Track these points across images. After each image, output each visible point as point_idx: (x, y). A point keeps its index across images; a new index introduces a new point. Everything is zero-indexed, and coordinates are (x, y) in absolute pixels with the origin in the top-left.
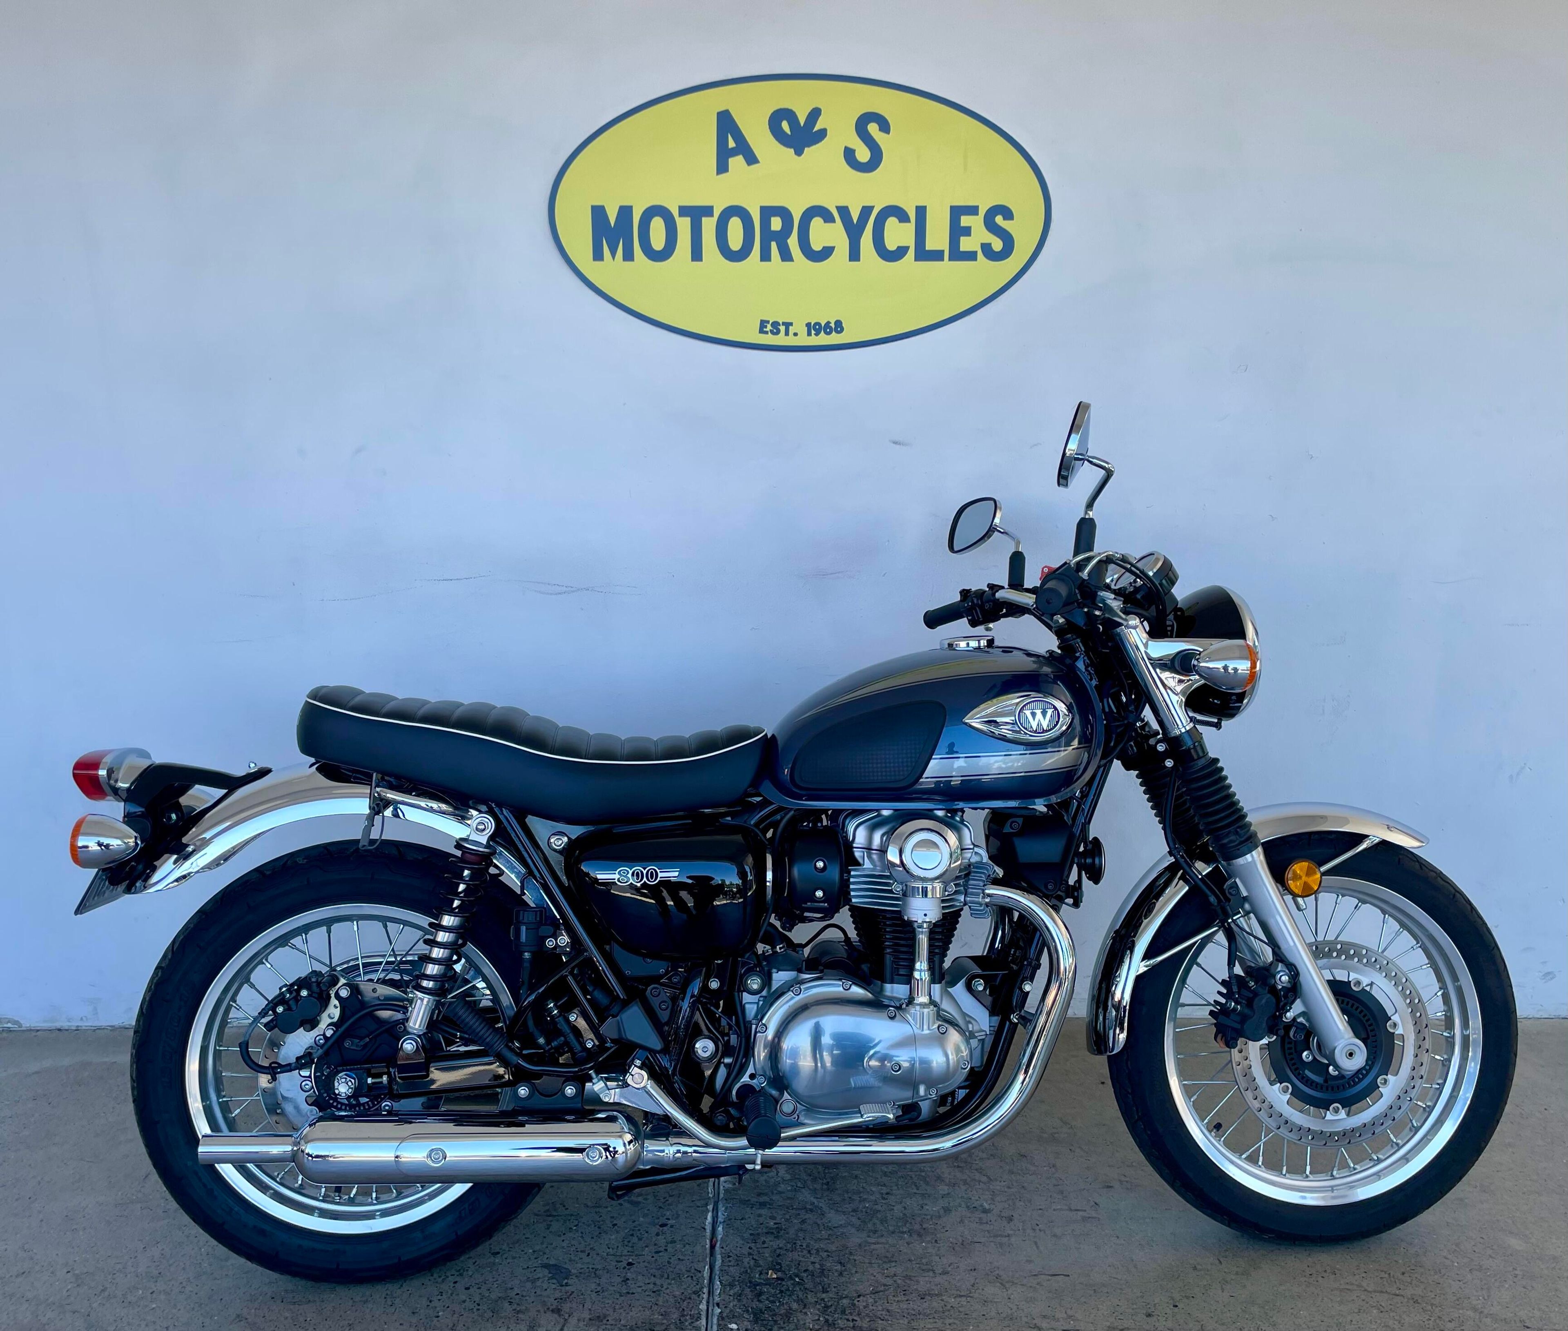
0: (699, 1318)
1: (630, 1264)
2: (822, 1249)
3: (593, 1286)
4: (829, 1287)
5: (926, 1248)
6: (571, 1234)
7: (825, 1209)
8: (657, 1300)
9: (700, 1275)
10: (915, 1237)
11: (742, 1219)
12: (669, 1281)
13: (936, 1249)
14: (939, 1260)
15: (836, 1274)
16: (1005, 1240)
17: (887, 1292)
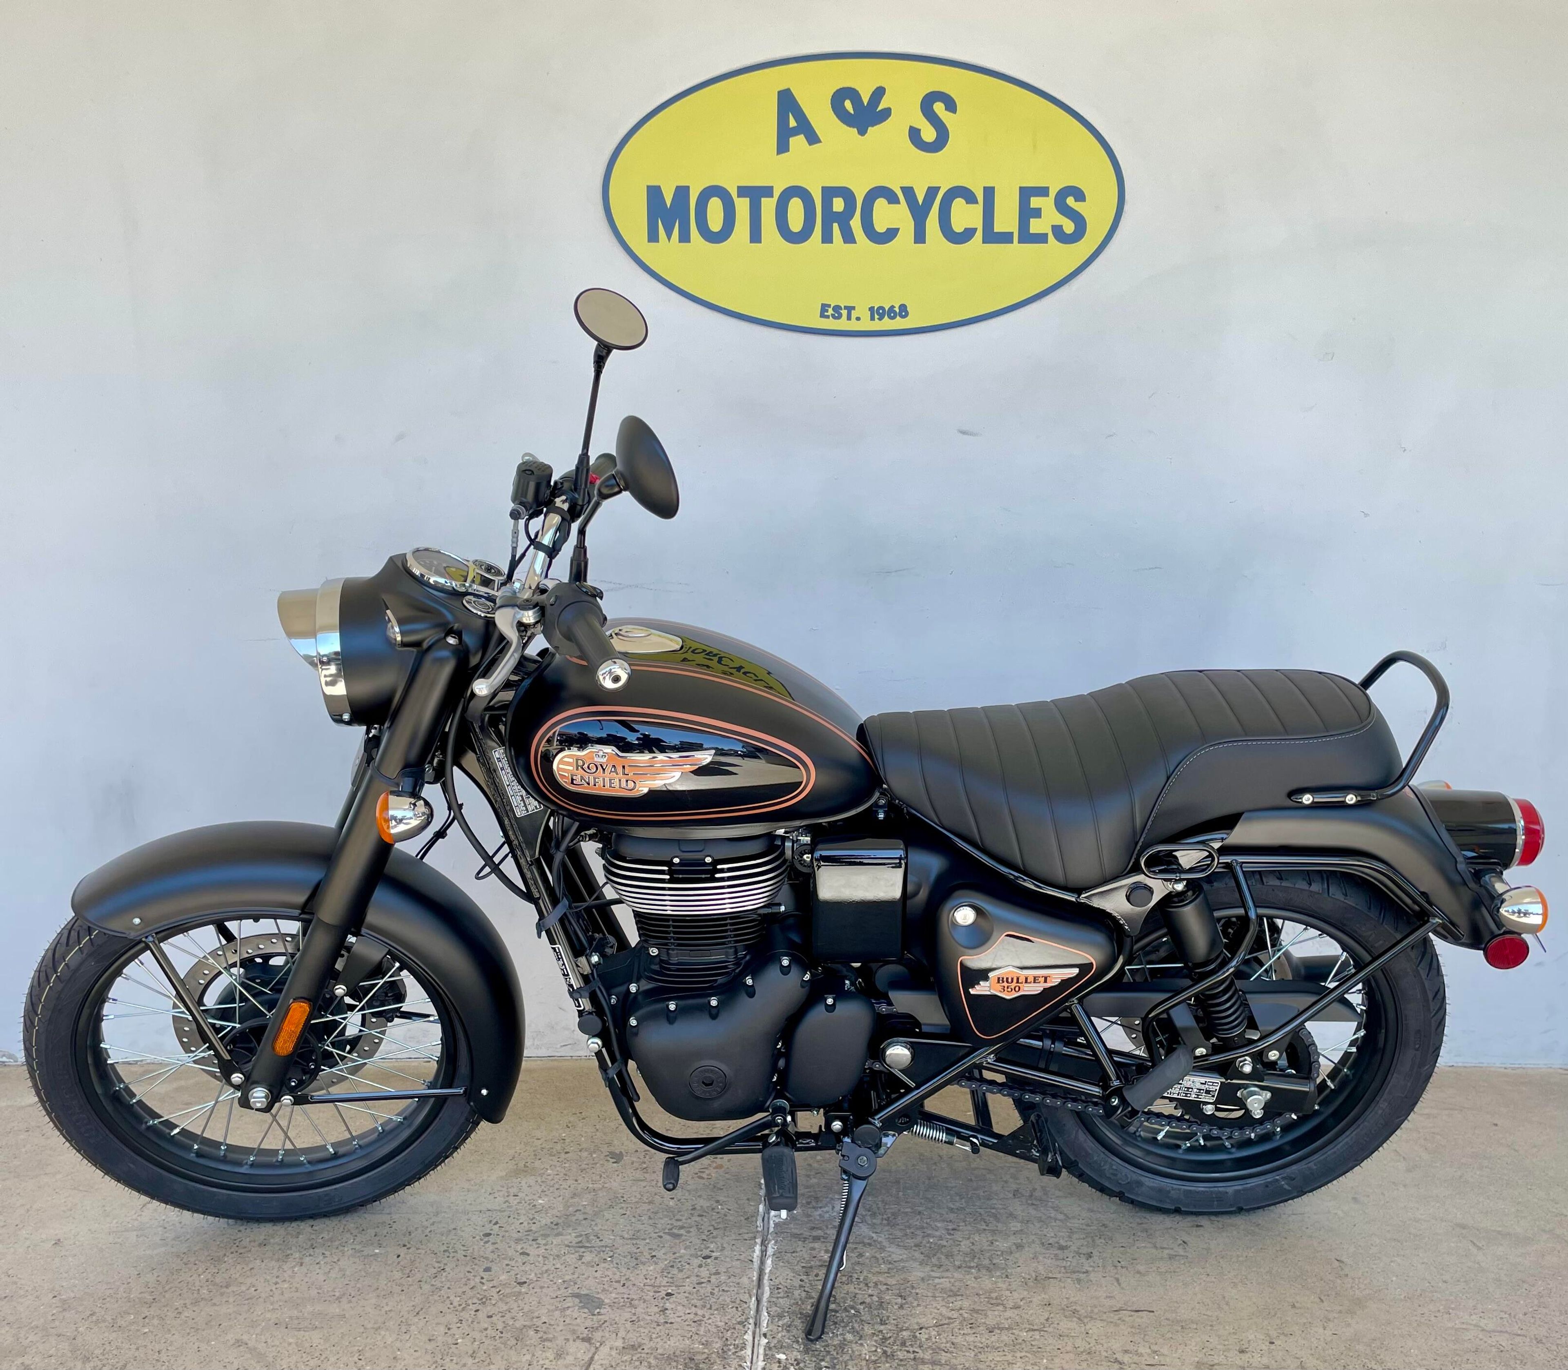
0: (744, 1348)
1: (669, 1294)
2: (881, 1282)
3: (628, 1316)
4: (888, 1319)
5: (996, 1283)
6: (606, 1265)
7: (885, 1243)
8: (698, 1330)
9: (746, 1306)
10: (984, 1272)
11: (794, 1252)
12: (712, 1311)
13: (1007, 1284)
14: (1010, 1295)
15: (896, 1307)
16: (1082, 1276)
17: (951, 1326)
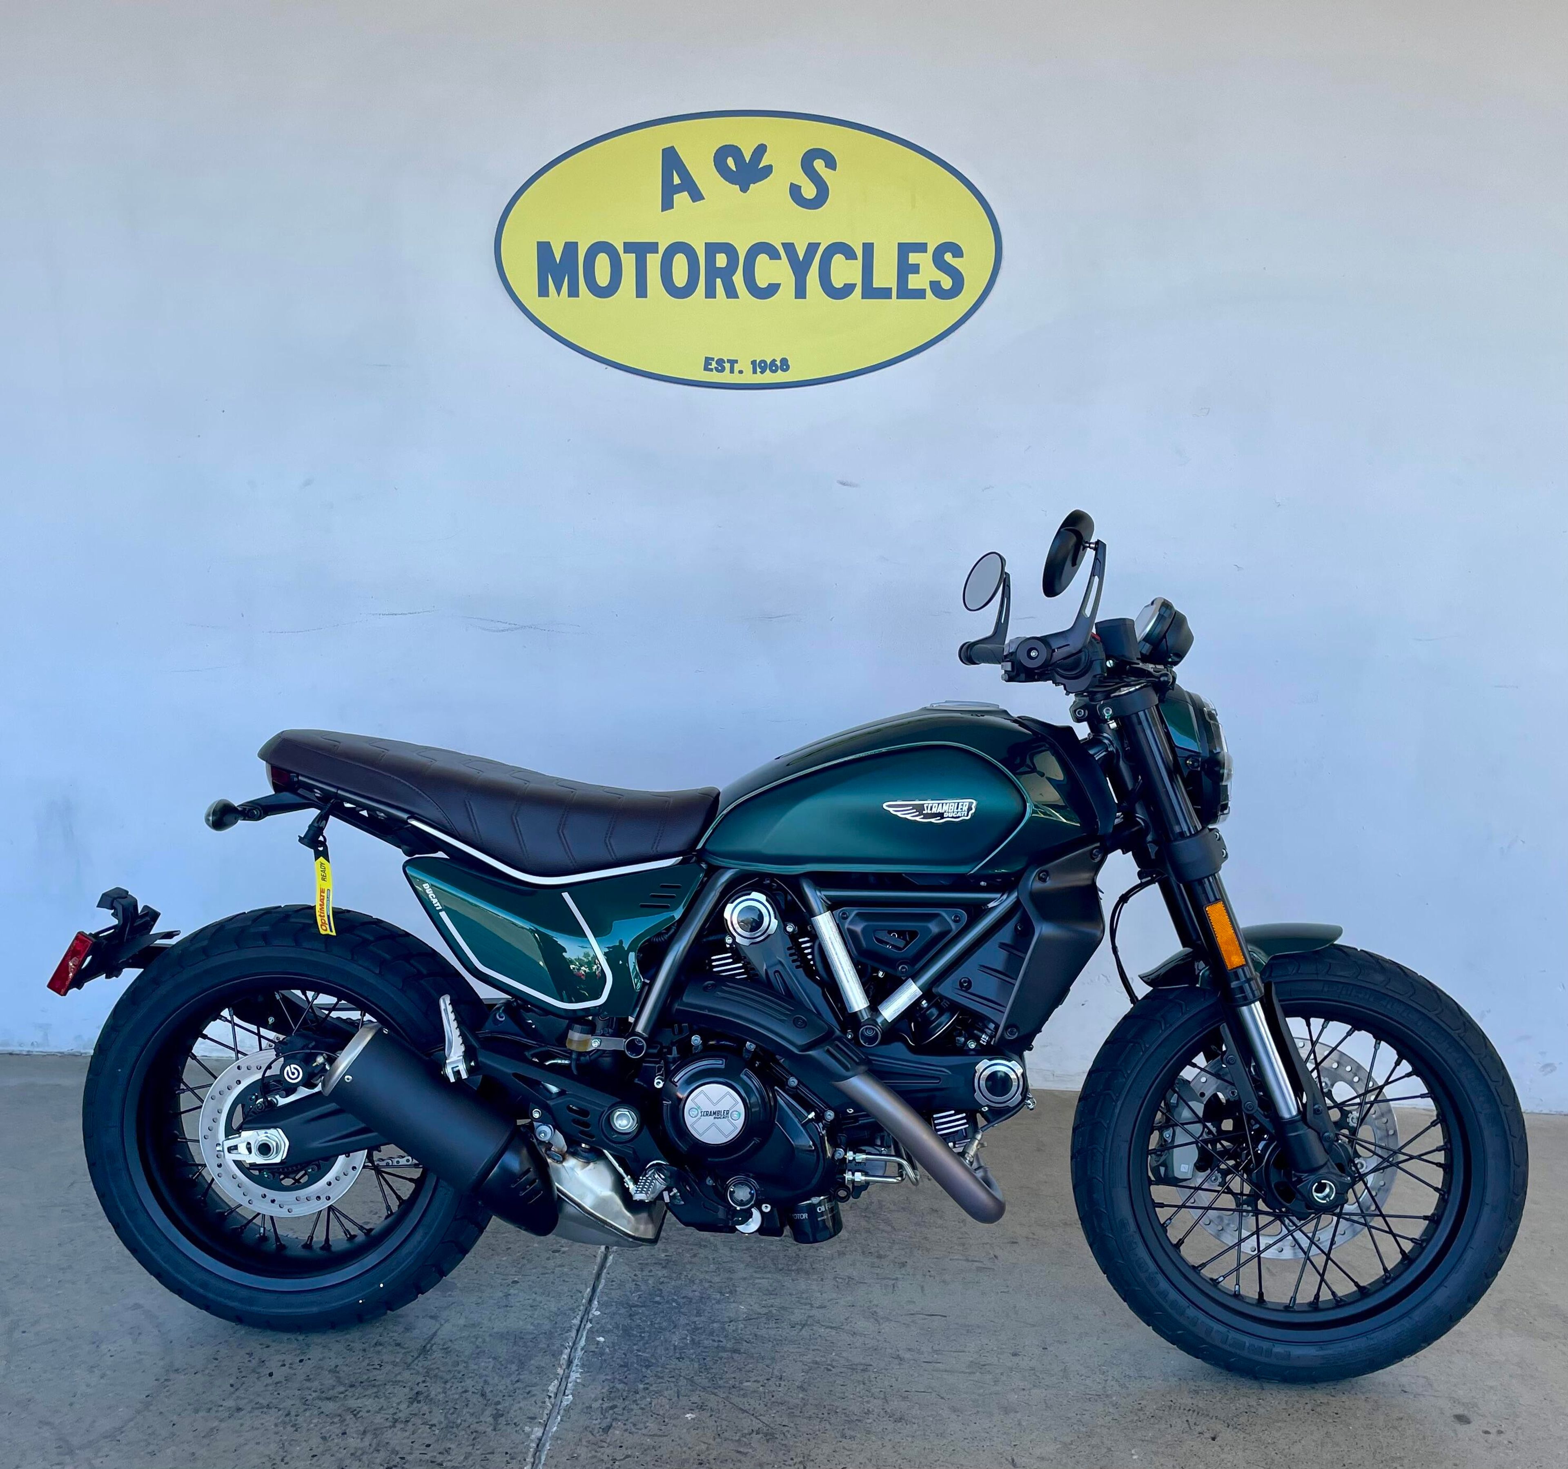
0: (569, 1331)
1: (514, 1282)
4: (704, 1312)
5: (810, 1283)
9: (580, 1295)
10: (802, 1274)
12: (548, 1298)
13: (821, 1285)
14: (819, 1295)
15: (714, 1301)
16: (891, 1281)
17: (758, 1321)
